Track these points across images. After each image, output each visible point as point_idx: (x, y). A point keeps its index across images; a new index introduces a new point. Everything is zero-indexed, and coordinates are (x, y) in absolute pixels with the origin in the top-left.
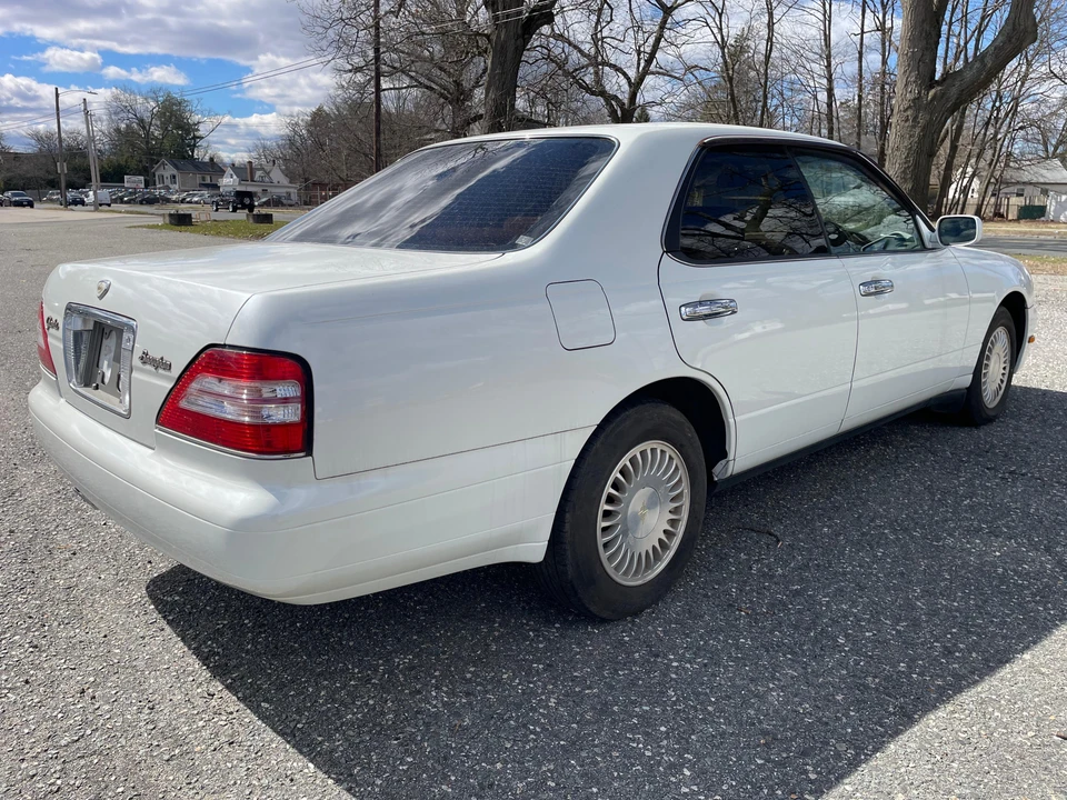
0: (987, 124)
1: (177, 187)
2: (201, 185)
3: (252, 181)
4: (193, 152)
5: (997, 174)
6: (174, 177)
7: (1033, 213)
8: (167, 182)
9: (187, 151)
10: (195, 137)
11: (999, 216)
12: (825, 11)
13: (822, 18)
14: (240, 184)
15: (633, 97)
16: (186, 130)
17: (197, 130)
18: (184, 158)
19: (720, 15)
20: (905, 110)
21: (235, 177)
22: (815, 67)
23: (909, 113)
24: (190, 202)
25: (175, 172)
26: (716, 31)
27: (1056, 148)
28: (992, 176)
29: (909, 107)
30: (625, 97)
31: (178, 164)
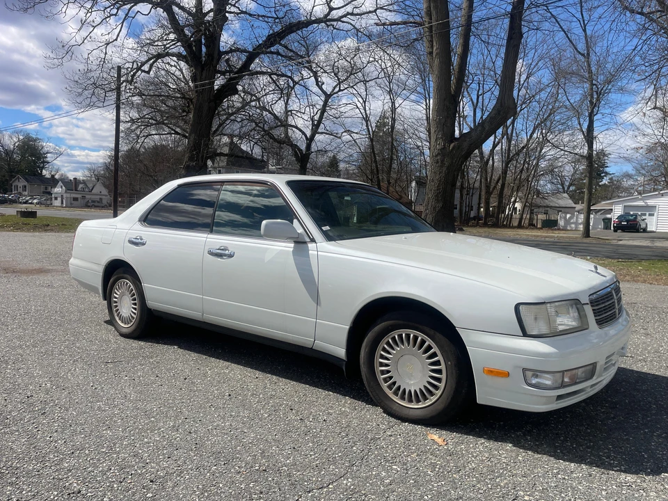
0: (521, 172)
1: (26, 193)
2: (44, 192)
3: (76, 190)
4: (41, 172)
5: (530, 200)
6: (25, 187)
7: (550, 224)
8: (20, 190)
9: (37, 171)
10: (44, 162)
11: (532, 225)
12: (427, 104)
13: (425, 107)
14: (66, 192)
15: (309, 147)
16: (37, 157)
17: (46, 157)
18: (35, 175)
19: (365, 102)
20: (436, 156)
21: (64, 188)
22: (422, 135)
23: (439, 157)
24: (31, 203)
25: (26, 183)
26: (363, 111)
27: (568, 188)
28: (526, 202)
29: (439, 154)
30: (303, 147)
31: (29, 178)
